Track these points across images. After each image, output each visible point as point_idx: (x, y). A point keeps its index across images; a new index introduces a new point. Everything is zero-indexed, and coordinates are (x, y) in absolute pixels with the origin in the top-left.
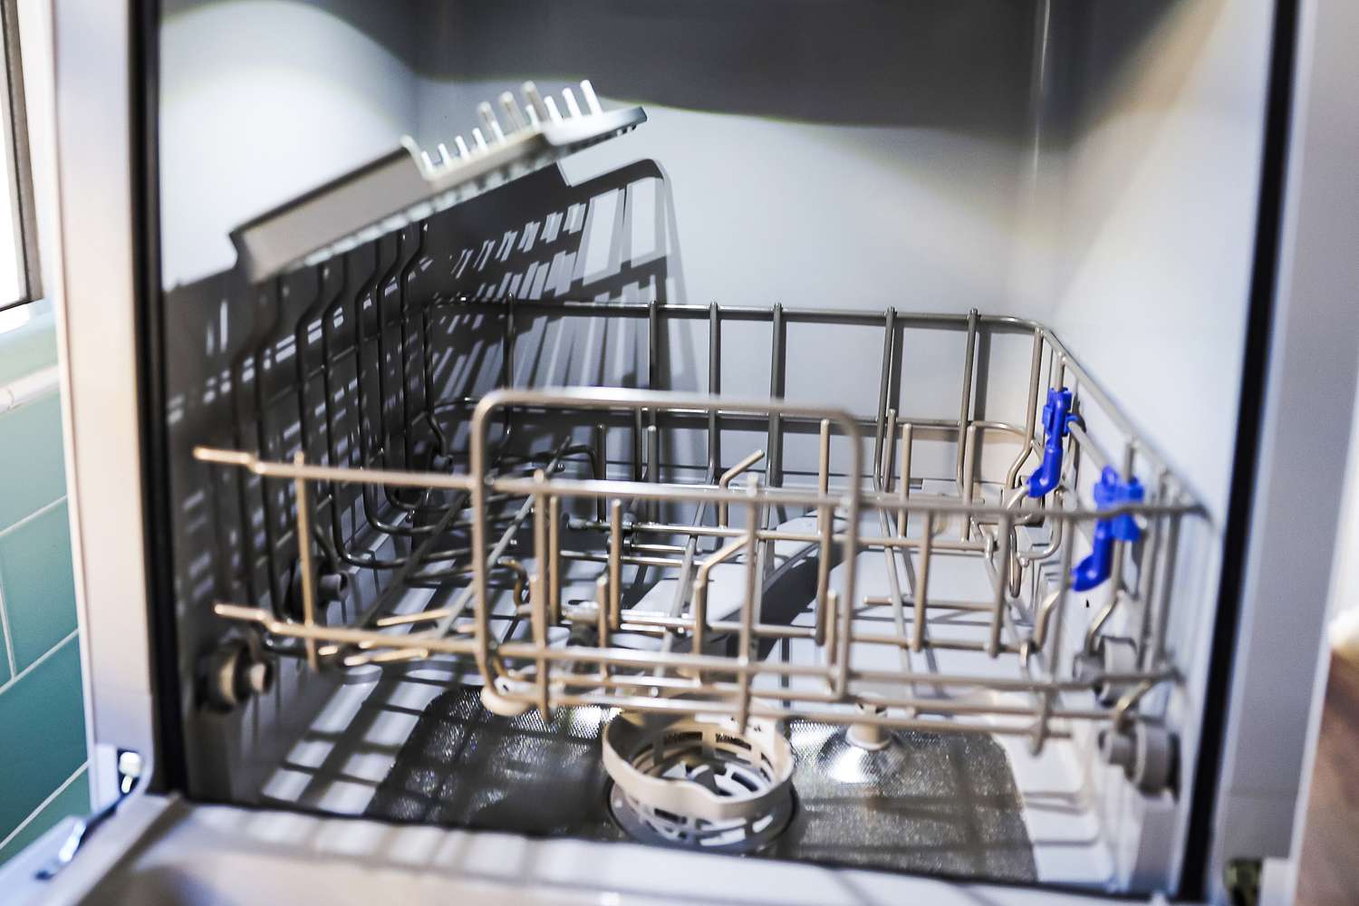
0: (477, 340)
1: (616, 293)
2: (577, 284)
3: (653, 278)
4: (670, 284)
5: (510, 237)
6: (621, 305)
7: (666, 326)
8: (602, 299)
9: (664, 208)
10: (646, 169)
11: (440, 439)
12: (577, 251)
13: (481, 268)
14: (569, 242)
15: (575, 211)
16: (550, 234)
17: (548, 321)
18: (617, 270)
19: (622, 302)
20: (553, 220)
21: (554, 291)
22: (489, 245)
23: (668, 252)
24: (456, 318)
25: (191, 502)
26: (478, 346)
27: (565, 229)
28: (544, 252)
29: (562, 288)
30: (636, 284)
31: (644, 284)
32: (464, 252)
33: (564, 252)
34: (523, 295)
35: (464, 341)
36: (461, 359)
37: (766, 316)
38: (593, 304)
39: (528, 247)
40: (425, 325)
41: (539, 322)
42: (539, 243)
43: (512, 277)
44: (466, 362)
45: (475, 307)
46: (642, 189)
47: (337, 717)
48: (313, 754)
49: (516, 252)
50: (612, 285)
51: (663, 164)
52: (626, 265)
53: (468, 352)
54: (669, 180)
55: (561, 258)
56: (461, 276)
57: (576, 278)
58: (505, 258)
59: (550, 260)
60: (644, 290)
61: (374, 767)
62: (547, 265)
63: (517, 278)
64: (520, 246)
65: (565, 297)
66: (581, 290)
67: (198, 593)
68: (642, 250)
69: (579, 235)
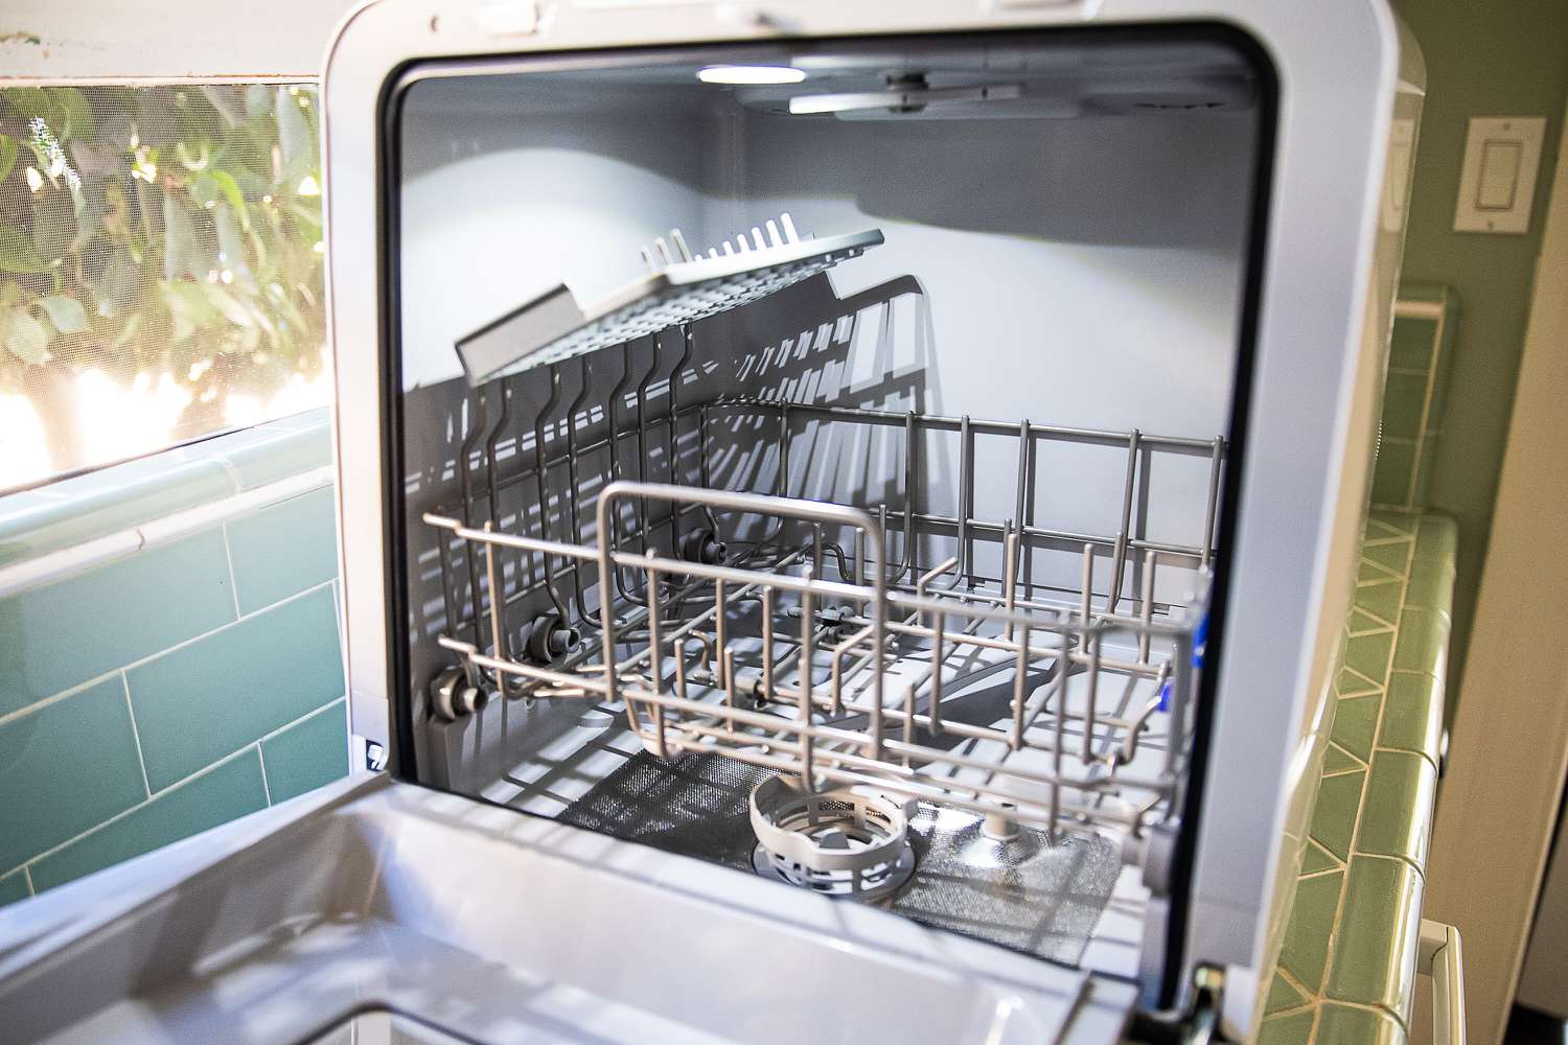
0: (759, 439)
1: (879, 402)
2: (845, 391)
3: (912, 389)
4: (928, 395)
5: (787, 344)
6: (882, 414)
7: (924, 435)
8: (867, 407)
9: (923, 322)
10: (907, 284)
11: (713, 527)
12: (845, 360)
13: (762, 373)
14: (839, 351)
15: (844, 322)
16: (822, 344)
17: (820, 424)
18: (881, 380)
19: (884, 410)
20: (825, 330)
21: (824, 397)
22: (769, 351)
23: (927, 365)
24: (741, 417)
25: (425, 557)
26: (760, 444)
27: (834, 340)
28: (816, 360)
29: (832, 395)
30: (897, 394)
31: (905, 395)
32: (748, 357)
33: (834, 361)
34: (797, 401)
35: (747, 439)
36: (745, 456)
37: (1015, 432)
38: (857, 411)
39: (803, 356)
40: (702, 423)
41: (812, 425)
42: (812, 352)
43: (788, 382)
44: (750, 457)
45: (757, 409)
46: (904, 303)
47: (560, 751)
48: (531, 773)
49: (792, 360)
50: (876, 393)
51: (924, 281)
52: (888, 376)
53: (751, 450)
54: (928, 297)
55: (831, 366)
56: (745, 379)
57: (844, 386)
58: (782, 365)
59: (822, 368)
60: (903, 400)
61: (573, 790)
62: (820, 371)
63: (793, 383)
64: (795, 355)
65: (834, 403)
66: (848, 398)
67: (430, 628)
68: (903, 362)
69: (847, 345)
